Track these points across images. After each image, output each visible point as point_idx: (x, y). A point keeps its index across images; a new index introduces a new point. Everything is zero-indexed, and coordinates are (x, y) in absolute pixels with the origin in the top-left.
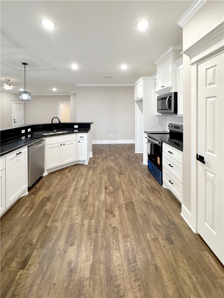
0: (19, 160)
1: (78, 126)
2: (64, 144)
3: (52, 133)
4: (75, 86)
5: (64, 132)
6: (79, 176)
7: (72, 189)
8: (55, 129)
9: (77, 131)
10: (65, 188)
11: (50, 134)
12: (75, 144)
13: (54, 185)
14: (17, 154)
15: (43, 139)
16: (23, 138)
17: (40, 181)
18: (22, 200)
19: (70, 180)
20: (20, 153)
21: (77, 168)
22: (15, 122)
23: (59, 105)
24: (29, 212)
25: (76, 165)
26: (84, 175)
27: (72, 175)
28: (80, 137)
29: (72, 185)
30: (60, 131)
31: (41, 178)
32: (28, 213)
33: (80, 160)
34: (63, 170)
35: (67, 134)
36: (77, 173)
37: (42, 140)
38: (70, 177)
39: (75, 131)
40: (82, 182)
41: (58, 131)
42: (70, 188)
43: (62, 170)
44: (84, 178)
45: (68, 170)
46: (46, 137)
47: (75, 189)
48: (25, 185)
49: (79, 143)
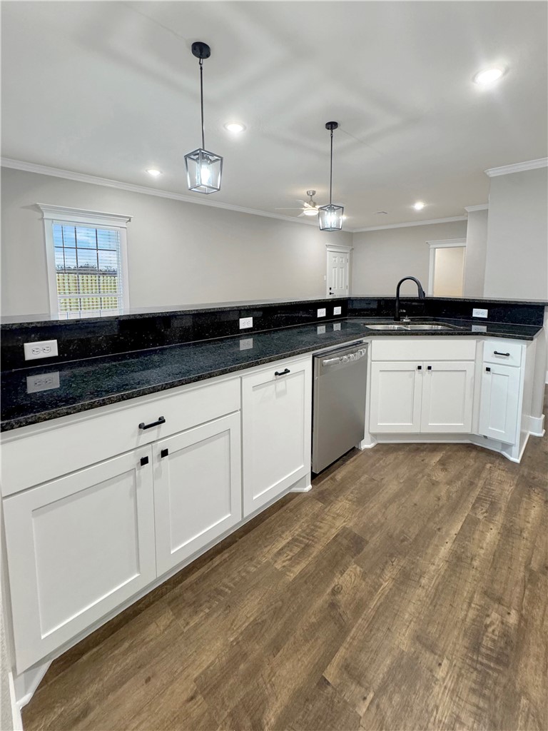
0: (284, 392)
1: (487, 311)
2: (429, 368)
3: (396, 327)
4: (488, 176)
5: (435, 327)
6: (479, 499)
7: (445, 550)
8: (404, 315)
9: (483, 329)
10: (417, 532)
11: (391, 327)
12: (470, 373)
13: (384, 496)
14: (276, 374)
15: (365, 340)
16: (321, 330)
17: (349, 462)
18: (291, 505)
19: (441, 503)
20: (287, 371)
21: (472, 462)
22: (330, 294)
23: (431, 251)
24: (295, 560)
25: (470, 447)
26: (503, 505)
27: (450, 483)
28: (496, 353)
29: (447, 534)
30: (424, 321)
31: (354, 451)
32: (291, 566)
33: (485, 437)
34: (423, 451)
35: (441, 334)
36: (472, 484)
37: (361, 342)
38: (443, 491)
39: (475, 328)
40: (491, 536)
41: (413, 322)
42: (435, 540)
43: (418, 449)
44: (499, 519)
45: (437, 457)
46: (374, 334)
47: (458, 560)
48: (303, 466)
49: (486, 375)
